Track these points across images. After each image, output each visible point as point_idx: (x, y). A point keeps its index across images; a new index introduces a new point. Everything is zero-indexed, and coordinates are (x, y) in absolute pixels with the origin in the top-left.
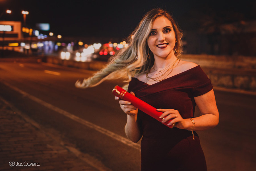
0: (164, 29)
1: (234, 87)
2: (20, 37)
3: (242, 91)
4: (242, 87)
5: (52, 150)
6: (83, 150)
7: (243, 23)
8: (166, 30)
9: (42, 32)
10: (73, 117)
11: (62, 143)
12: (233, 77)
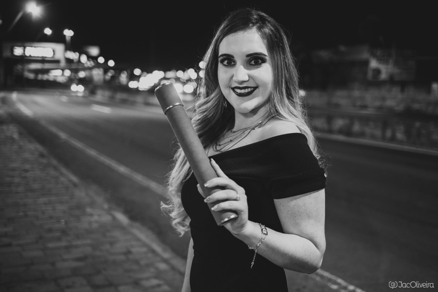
0: (249, 58)
1: (330, 131)
2: (63, 64)
3: (341, 138)
4: (341, 132)
5: (91, 215)
6: (133, 217)
7: (342, 48)
8: (255, 60)
9: (90, 57)
10: (122, 169)
11: (106, 206)
12: (330, 119)
